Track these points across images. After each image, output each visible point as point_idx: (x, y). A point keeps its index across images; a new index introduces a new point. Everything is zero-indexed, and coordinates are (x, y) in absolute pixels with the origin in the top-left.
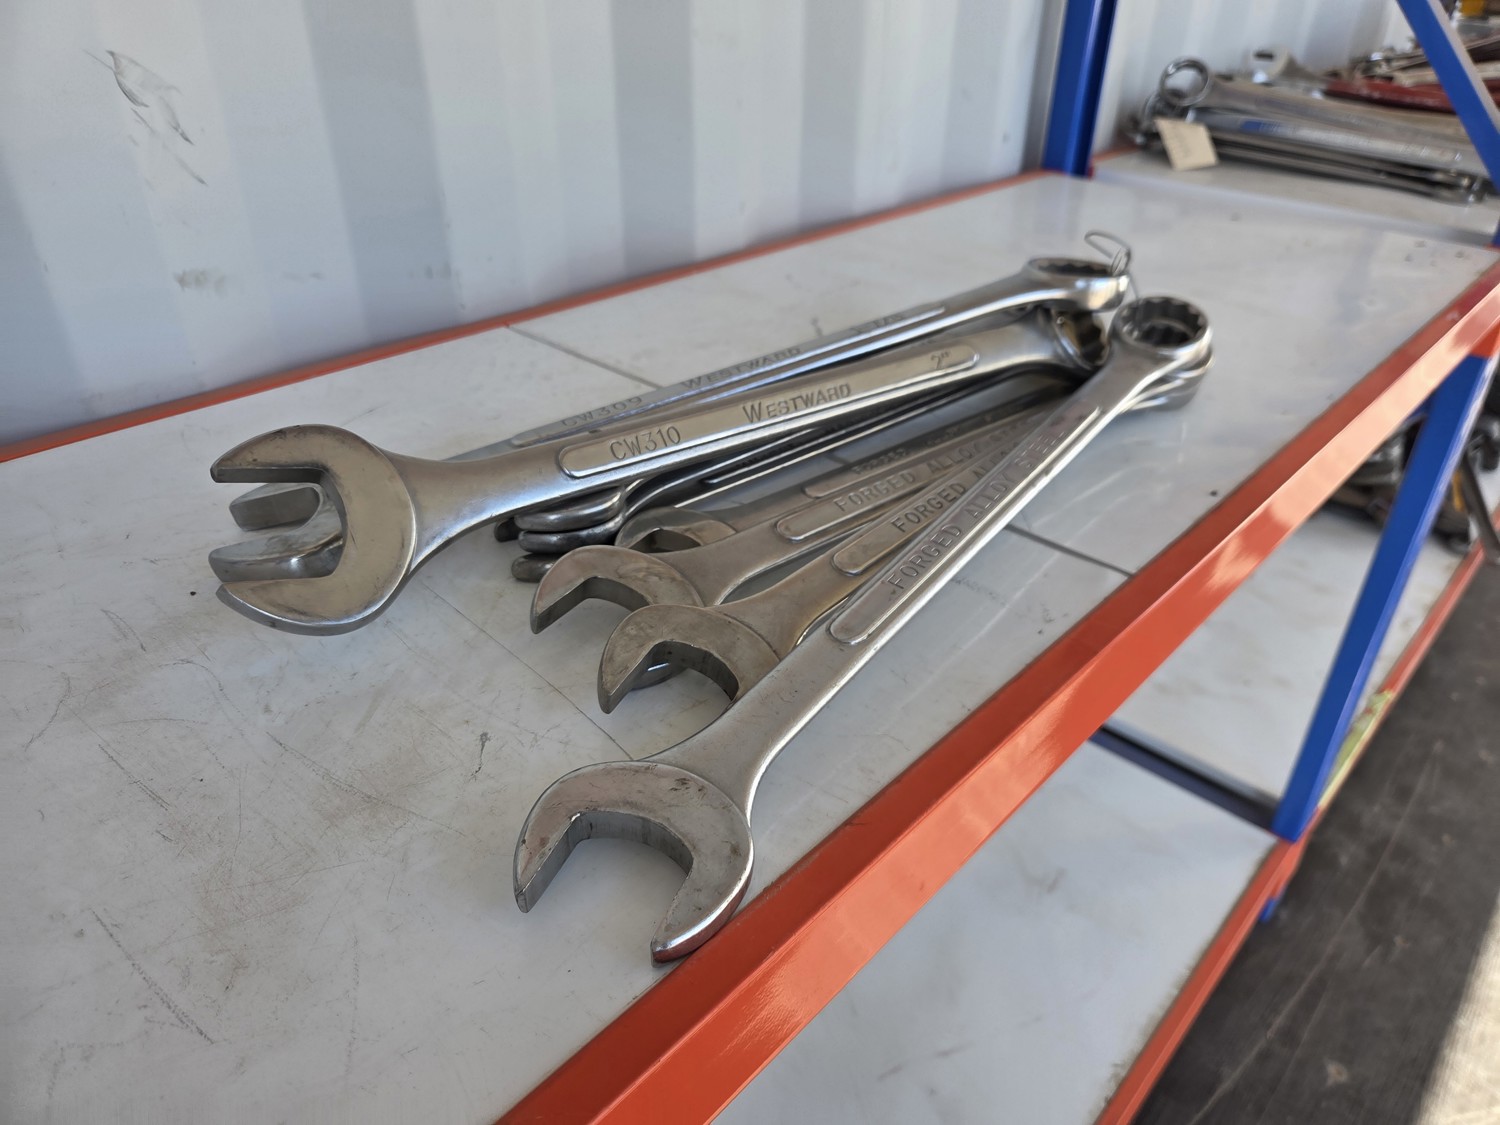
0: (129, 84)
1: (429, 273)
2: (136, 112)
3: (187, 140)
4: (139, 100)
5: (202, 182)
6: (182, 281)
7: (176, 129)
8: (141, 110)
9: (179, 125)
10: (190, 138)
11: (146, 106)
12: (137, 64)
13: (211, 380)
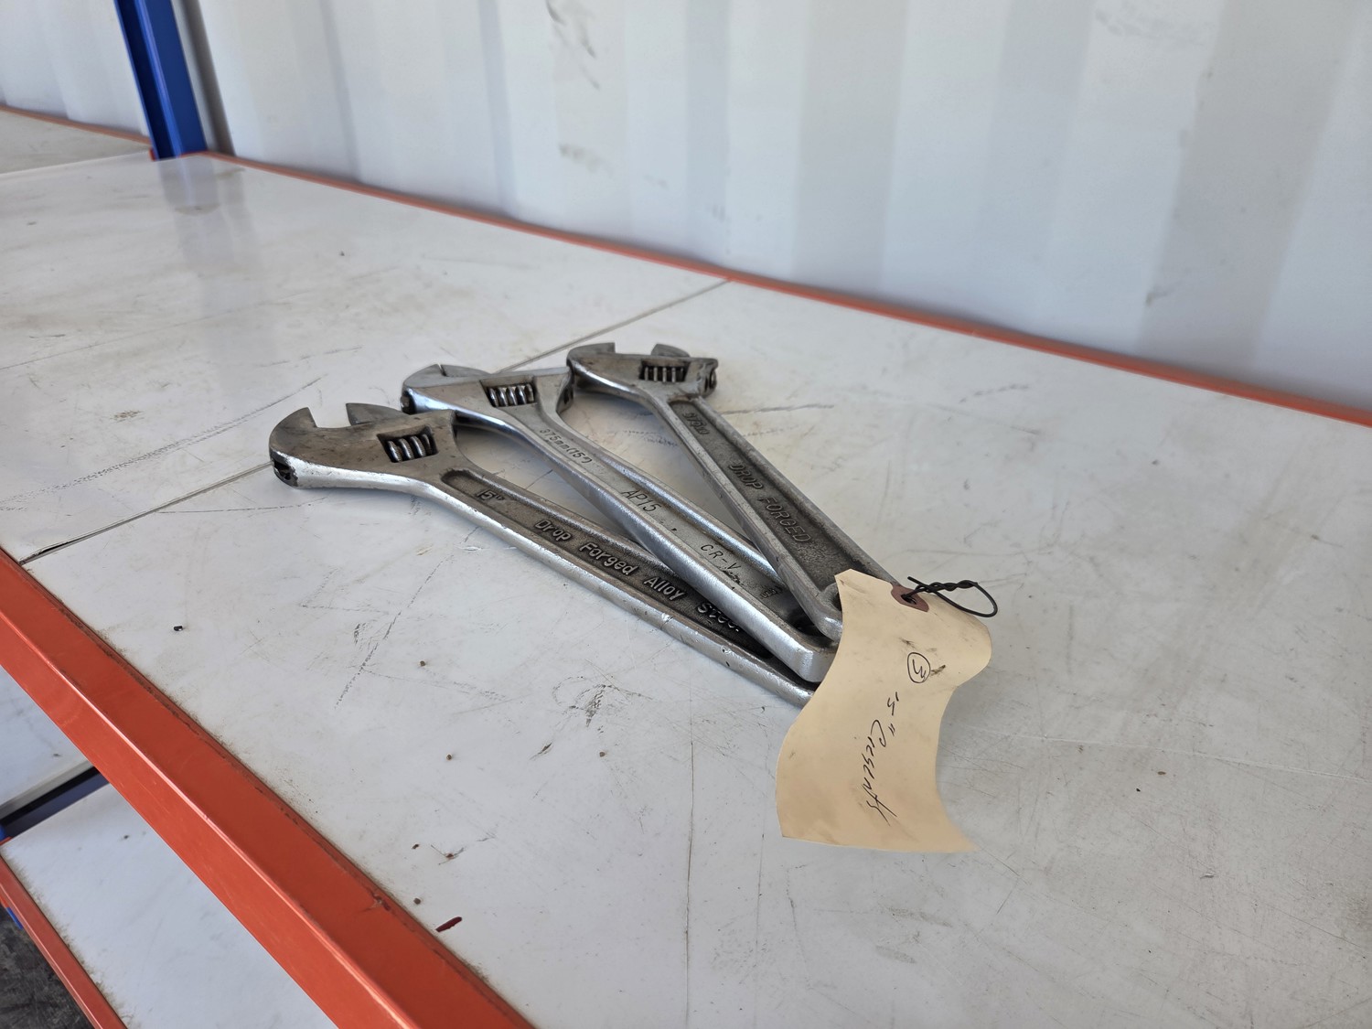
0: (555, 6)
2: (555, 27)
3: (591, 52)
4: (560, 20)
5: (597, 87)
6: (564, 150)
7: (586, 45)
8: (560, 27)
9: (588, 43)
10: (596, 54)
11: (565, 24)
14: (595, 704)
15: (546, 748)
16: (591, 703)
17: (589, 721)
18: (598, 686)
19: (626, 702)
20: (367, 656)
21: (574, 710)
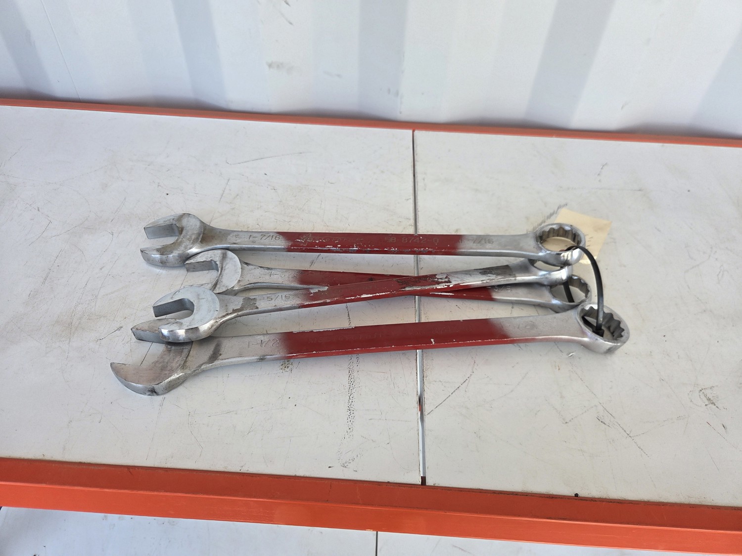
1: (389, 91)
3: (287, 4)
5: (291, 23)
6: (270, 66)
14: (709, 399)
15: (724, 426)
16: (707, 399)
17: (717, 407)
18: (699, 392)
19: (714, 392)
20: (623, 431)
21: (708, 406)
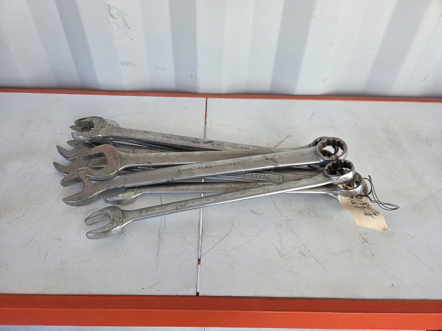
0: (112, 13)
1: (191, 76)
2: (114, 21)
4: (115, 18)
5: (133, 40)
6: (122, 64)
7: (126, 26)
8: (115, 20)
9: (127, 25)
10: (130, 28)
11: (117, 19)
12: (116, 8)
13: (127, 88)
14: (364, 240)
15: (372, 254)
17: (369, 244)
18: (359, 236)
19: (368, 236)
20: (315, 259)
21: (364, 244)
